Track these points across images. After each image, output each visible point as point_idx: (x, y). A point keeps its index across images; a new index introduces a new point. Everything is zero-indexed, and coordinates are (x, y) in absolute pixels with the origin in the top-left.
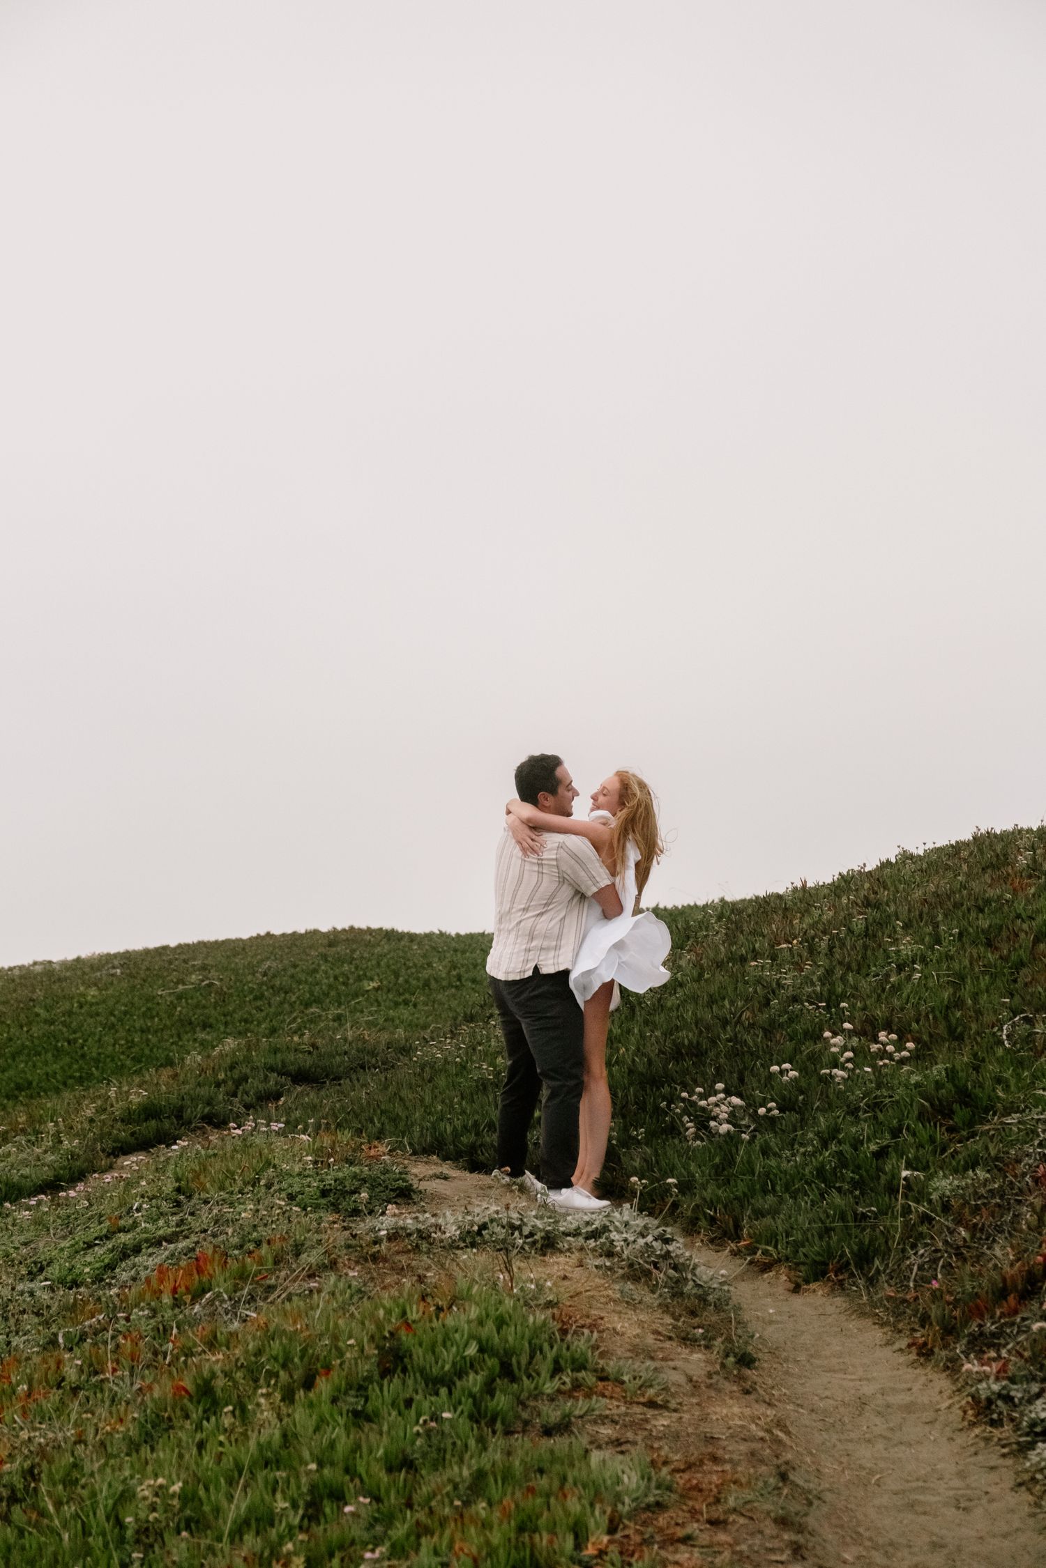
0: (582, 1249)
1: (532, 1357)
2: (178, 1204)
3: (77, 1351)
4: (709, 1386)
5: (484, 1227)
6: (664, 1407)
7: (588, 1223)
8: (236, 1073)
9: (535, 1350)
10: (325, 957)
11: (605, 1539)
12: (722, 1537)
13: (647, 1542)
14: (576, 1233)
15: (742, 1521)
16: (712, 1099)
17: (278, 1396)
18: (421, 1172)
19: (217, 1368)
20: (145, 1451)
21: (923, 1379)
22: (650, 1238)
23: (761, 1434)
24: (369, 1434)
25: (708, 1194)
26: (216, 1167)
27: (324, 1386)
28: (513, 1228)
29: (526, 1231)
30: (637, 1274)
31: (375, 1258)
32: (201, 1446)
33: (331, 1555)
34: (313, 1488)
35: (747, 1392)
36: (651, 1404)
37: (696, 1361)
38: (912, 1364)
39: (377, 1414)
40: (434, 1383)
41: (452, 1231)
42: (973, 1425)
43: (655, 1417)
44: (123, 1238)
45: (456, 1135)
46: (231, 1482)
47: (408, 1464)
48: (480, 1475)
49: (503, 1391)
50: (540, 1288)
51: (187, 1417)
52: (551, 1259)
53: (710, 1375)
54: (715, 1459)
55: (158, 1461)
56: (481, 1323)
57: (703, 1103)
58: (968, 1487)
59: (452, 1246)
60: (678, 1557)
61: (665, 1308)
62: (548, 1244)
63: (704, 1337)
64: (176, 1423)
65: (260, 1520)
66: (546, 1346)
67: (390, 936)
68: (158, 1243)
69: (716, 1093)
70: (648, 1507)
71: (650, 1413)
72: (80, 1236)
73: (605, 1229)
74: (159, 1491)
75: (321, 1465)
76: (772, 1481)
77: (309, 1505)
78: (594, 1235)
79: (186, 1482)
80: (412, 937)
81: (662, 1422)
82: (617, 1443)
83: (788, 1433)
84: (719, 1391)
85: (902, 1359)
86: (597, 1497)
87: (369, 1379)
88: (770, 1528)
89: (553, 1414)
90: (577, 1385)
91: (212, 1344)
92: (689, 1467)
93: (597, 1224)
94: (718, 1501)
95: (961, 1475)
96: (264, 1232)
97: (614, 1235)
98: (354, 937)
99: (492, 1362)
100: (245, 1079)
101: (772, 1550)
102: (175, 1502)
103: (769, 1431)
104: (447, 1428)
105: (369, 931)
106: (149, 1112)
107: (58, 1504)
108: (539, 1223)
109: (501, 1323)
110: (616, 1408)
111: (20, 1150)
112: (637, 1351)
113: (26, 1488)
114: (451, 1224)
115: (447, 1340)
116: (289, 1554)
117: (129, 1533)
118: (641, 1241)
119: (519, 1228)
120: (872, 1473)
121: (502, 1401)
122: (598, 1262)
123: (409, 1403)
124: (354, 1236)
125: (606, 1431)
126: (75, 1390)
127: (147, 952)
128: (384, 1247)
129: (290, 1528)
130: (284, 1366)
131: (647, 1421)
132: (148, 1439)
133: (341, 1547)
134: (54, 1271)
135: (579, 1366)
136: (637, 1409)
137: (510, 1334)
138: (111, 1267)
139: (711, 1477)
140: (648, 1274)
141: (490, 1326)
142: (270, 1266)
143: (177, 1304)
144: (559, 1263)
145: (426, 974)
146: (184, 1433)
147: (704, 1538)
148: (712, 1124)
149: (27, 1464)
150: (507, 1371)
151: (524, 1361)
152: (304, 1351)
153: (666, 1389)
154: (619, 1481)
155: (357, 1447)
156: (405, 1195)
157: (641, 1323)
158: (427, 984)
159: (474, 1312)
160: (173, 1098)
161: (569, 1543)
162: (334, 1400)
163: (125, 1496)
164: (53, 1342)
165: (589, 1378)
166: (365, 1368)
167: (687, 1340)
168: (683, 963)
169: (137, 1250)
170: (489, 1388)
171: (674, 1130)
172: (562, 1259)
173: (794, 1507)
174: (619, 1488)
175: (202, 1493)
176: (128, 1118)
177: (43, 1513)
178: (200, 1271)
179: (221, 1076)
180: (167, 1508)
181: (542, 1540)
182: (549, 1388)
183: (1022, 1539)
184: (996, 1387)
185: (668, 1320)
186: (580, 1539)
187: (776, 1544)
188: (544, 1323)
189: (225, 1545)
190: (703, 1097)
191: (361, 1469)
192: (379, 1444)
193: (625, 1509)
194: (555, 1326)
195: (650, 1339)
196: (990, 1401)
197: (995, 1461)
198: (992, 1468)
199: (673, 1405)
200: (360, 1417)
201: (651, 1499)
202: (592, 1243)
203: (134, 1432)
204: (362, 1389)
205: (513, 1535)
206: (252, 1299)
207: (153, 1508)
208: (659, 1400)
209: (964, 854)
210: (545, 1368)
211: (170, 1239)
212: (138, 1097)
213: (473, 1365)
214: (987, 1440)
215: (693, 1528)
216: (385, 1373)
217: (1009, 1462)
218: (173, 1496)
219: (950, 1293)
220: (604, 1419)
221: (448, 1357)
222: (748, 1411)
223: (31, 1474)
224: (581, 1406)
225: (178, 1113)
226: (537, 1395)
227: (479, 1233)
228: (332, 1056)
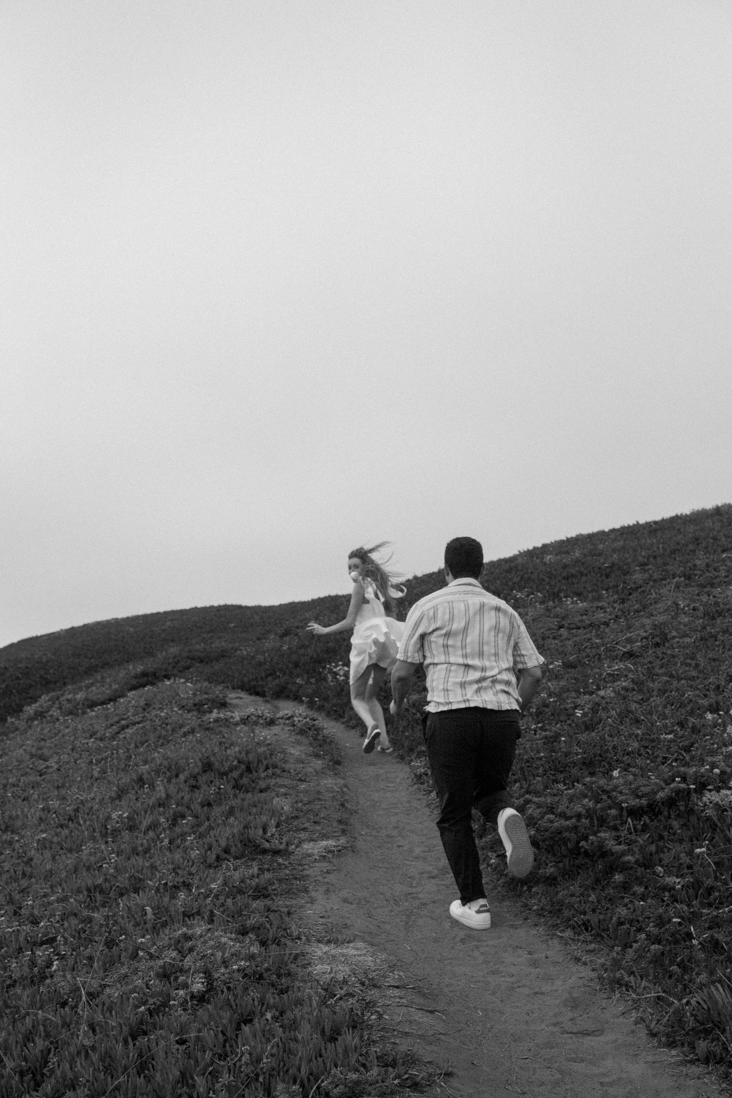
0: (284, 724)
1: (258, 763)
2: (144, 709)
3: (99, 765)
4: (322, 773)
5: (249, 716)
6: (305, 781)
7: (287, 714)
8: (176, 660)
9: (259, 761)
10: (215, 615)
11: (274, 830)
12: (318, 828)
13: (289, 831)
14: (282, 718)
15: (325, 821)
16: (338, 668)
17: (165, 781)
18: (232, 696)
19: (144, 771)
20: (117, 802)
21: (400, 768)
22: (308, 719)
23: (337, 790)
24: (197, 793)
25: (334, 702)
26: (159, 697)
27: (182, 777)
28: (259, 716)
29: (264, 717)
30: (302, 732)
31: (208, 729)
32: (137, 799)
33: (178, 838)
34: (174, 813)
35: (336, 774)
36: (300, 780)
37: (318, 764)
38: (398, 763)
39: (200, 786)
40: (222, 774)
41: (238, 718)
42: (415, 784)
43: (301, 785)
44: (123, 722)
45: (249, 682)
46: (146, 813)
47: (209, 805)
48: (232, 809)
49: (246, 777)
50: (265, 738)
51: (134, 789)
52: (272, 728)
53: (323, 768)
54: (319, 799)
55: (121, 805)
56: (240, 752)
57: (335, 670)
58: (411, 806)
59: (237, 724)
60: (300, 836)
61: (311, 744)
62: (271, 722)
63: (323, 755)
64: (130, 791)
65: (154, 826)
66: (263, 760)
67: (240, 607)
68: (134, 724)
69: (339, 666)
70: (292, 818)
71: (299, 783)
72: (110, 722)
73: (292, 716)
74: (120, 816)
75: (178, 805)
76: (337, 807)
77: (173, 820)
78: (289, 718)
79: (130, 813)
80: (247, 608)
81: (303, 786)
82: (286, 794)
83: (349, 789)
84: (326, 774)
85: (395, 761)
86: (273, 815)
87: (198, 774)
88: (335, 824)
89: (262, 784)
90: (274, 774)
91: (146, 762)
92: (310, 802)
93: (289, 715)
94: (317, 815)
95: (409, 802)
96: (170, 721)
97: (295, 719)
98: (226, 608)
99: (243, 767)
100: (178, 662)
101: (335, 832)
102: (126, 820)
103: (341, 789)
104: (222, 791)
105: (232, 606)
106: (144, 674)
107: (85, 821)
108: (268, 715)
109: (247, 753)
110: (287, 782)
111: (97, 689)
112: (299, 761)
113: (75, 815)
114: (237, 716)
115: (227, 759)
116: (163, 838)
117: (109, 831)
118: (305, 720)
119: (261, 717)
120: (377, 802)
121: (245, 781)
122: (289, 728)
123: (211, 782)
124: (203, 721)
125: (282, 790)
126: (96, 779)
127: (152, 614)
128: (211, 725)
129: (164, 829)
130: (168, 770)
131: (297, 786)
132: (119, 797)
133: (181, 836)
134: (99, 735)
135: (275, 767)
136: (295, 782)
137: (251, 757)
138: (118, 733)
139: (317, 806)
140: (306, 732)
141: (244, 754)
142: (170, 732)
143: (137, 747)
144: (276, 729)
145: (252, 621)
146: (131, 795)
147: (311, 828)
148: (338, 677)
149: (76, 807)
150: (249, 770)
151: (255, 765)
152: (176, 764)
153: (306, 775)
154: (283, 809)
155: (191, 799)
156: (223, 705)
157: (301, 751)
158: (252, 625)
159: (237, 749)
160: (153, 670)
161: (261, 832)
162: (186, 782)
163: (109, 818)
164: (91, 762)
165: (278, 771)
166: (196, 770)
167: (317, 756)
168: (332, 618)
169: (127, 727)
170: (241, 776)
171: (325, 679)
172: (277, 727)
173: (345, 816)
174: (282, 811)
175: (136, 816)
176: (136, 677)
177: (79, 824)
178: (146, 735)
179: (171, 661)
180: (122, 822)
181: (252, 832)
182: (263, 775)
183: (426, 824)
184: (423, 771)
185: (311, 749)
186: (265, 831)
187: (336, 829)
188: (264, 751)
189: (142, 835)
190: (336, 667)
191: (192, 807)
192: (199, 796)
193: (283, 819)
194: (268, 752)
195: (303, 756)
196: (421, 776)
197: (421, 797)
198: (419, 799)
199: (308, 780)
200: (194, 787)
201: (294, 815)
202: (287, 722)
203: (113, 794)
204: (195, 777)
205: (241, 829)
206: (162, 745)
207: (118, 823)
208: (303, 778)
209: (433, 577)
210: (262, 768)
211: (139, 723)
212: (140, 669)
213: (236, 768)
214: (419, 789)
215: (307, 825)
216: (205, 771)
217: (426, 797)
218: (125, 818)
219: (412, 737)
220: (281, 786)
221: (227, 765)
222: (334, 781)
223: (77, 810)
224: (273, 782)
225: (154, 674)
226: (259, 778)
227: (247, 719)
228: (211, 653)
